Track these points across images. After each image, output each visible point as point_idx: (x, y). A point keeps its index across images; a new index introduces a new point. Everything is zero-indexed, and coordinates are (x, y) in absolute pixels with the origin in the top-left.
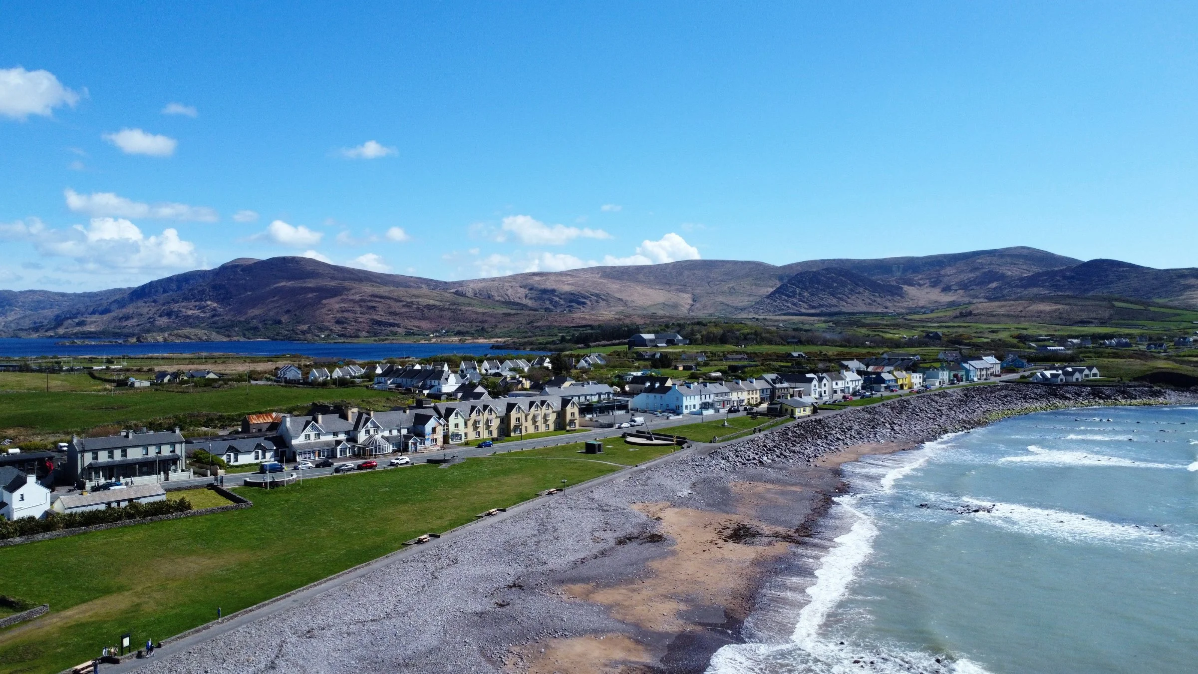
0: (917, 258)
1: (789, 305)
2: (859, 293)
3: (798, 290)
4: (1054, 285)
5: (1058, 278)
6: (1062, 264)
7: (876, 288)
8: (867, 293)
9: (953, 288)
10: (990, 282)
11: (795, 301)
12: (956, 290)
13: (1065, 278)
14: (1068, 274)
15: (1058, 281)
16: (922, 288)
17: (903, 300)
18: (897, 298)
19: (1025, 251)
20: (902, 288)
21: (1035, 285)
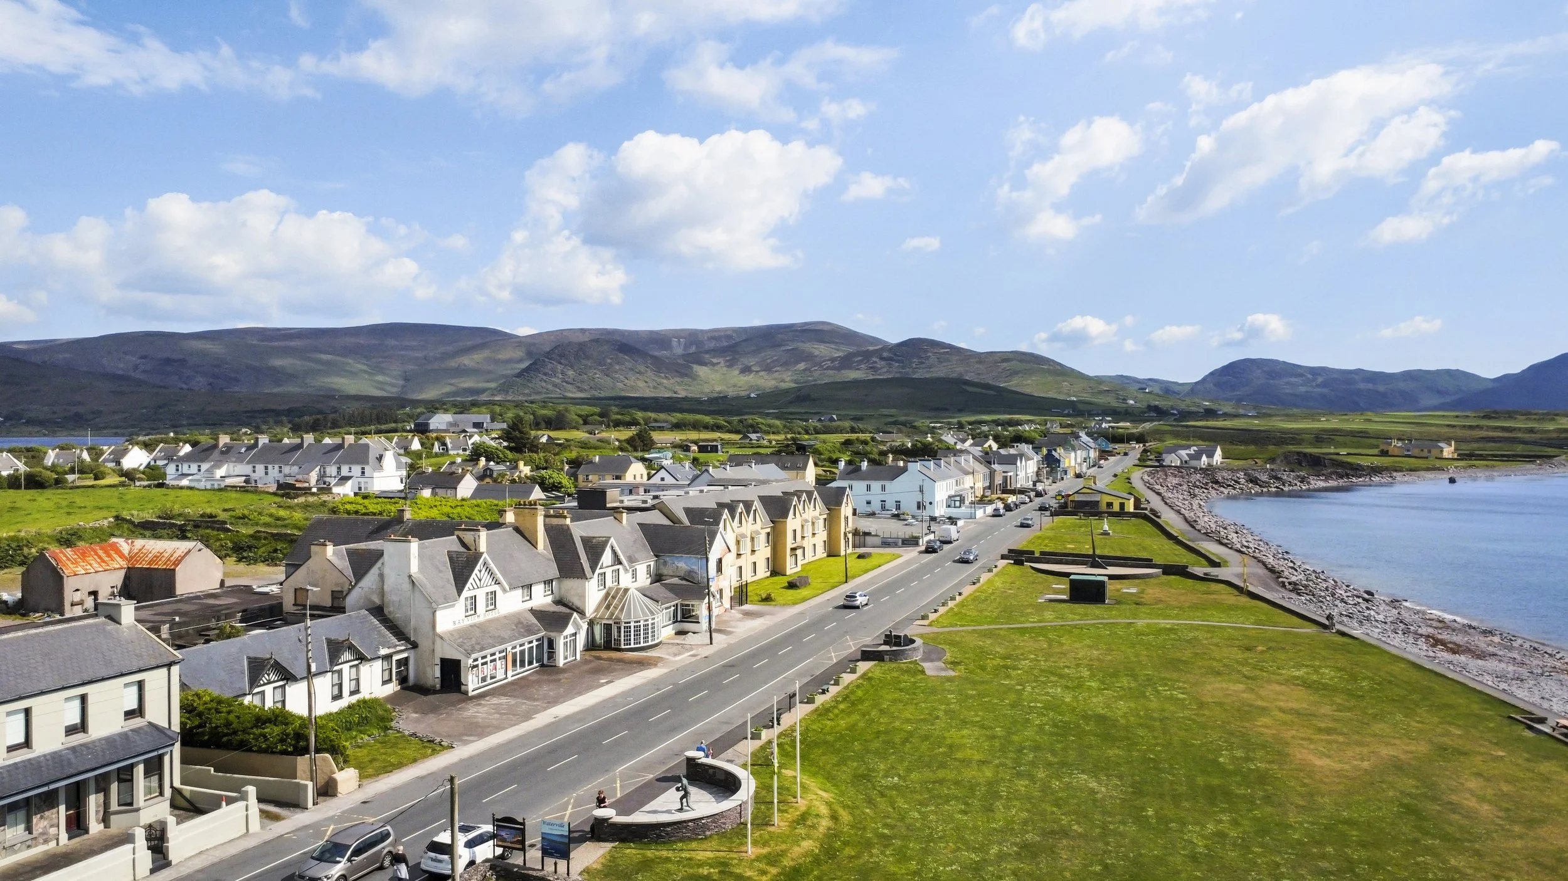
0: (702, 331)
1: (550, 387)
2: (639, 373)
3: (559, 367)
4: (871, 368)
5: (874, 359)
6: (872, 344)
7: (661, 366)
8: (650, 373)
9: (754, 368)
10: (798, 362)
11: (558, 381)
12: (757, 372)
13: (882, 359)
14: (885, 354)
15: (876, 362)
16: (716, 368)
17: (695, 382)
18: (686, 380)
19: (826, 328)
20: (691, 368)
21: (849, 367)
